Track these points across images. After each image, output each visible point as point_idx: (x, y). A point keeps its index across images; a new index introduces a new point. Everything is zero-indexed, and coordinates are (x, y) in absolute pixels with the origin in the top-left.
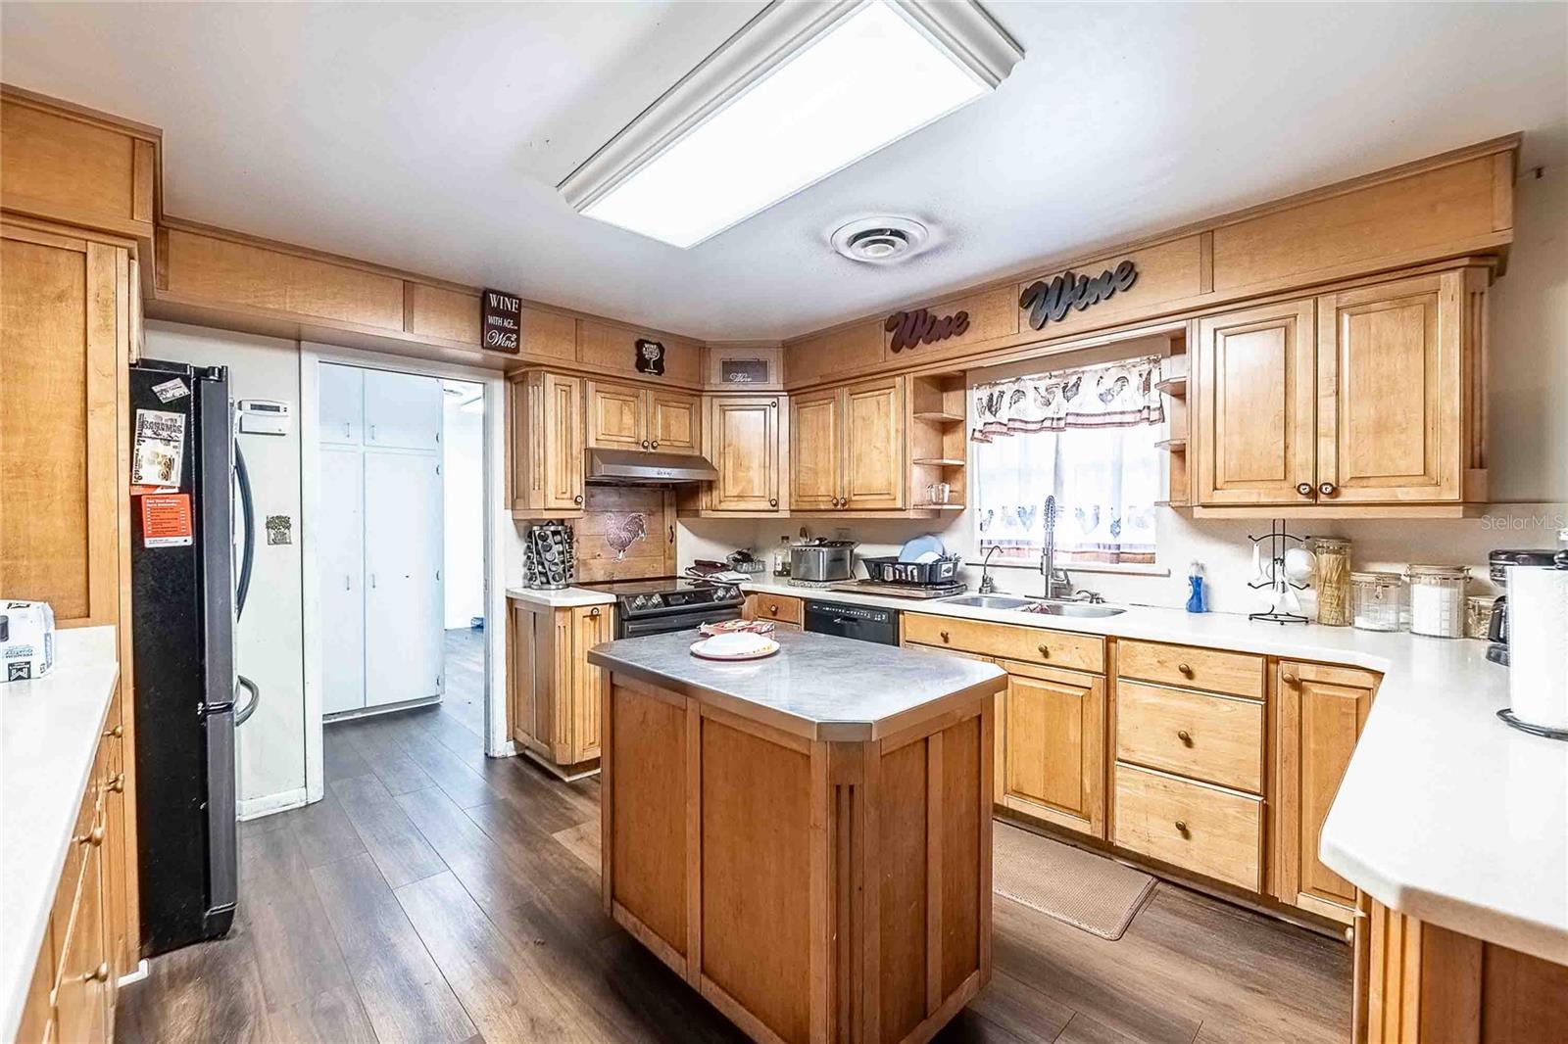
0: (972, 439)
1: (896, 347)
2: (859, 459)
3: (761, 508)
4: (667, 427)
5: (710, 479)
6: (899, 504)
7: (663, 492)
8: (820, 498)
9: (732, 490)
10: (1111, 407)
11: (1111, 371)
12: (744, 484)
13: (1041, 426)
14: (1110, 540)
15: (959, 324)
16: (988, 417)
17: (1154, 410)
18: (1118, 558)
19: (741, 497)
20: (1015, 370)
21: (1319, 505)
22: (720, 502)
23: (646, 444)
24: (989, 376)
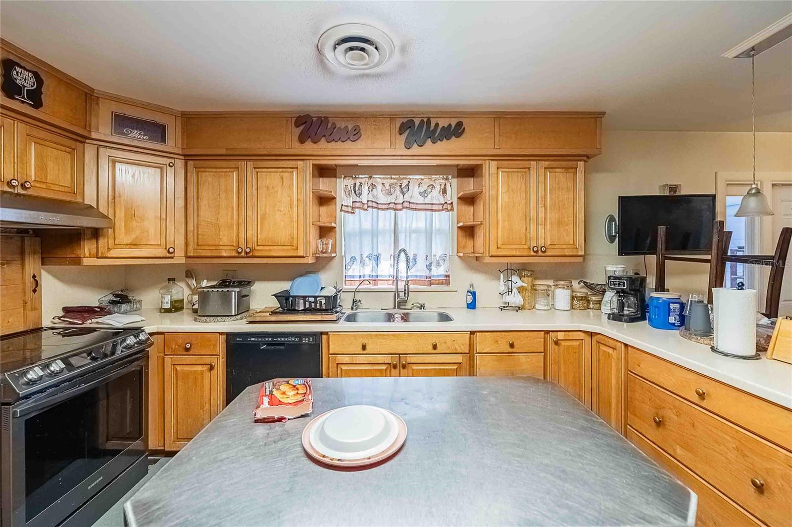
0: (341, 210)
1: (302, 140)
2: (264, 217)
3: (157, 255)
4: (41, 167)
5: (97, 226)
6: (301, 253)
7: (23, 238)
8: (221, 247)
9: (123, 237)
10: (427, 200)
11: (427, 181)
12: (138, 233)
13: (388, 207)
14: (427, 273)
15: (355, 134)
16: (354, 197)
17: (449, 204)
18: (431, 284)
19: (134, 245)
20: (371, 171)
21: (538, 256)
22: (109, 249)
23: (14, 183)
24: (352, 171)
